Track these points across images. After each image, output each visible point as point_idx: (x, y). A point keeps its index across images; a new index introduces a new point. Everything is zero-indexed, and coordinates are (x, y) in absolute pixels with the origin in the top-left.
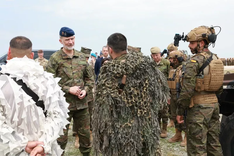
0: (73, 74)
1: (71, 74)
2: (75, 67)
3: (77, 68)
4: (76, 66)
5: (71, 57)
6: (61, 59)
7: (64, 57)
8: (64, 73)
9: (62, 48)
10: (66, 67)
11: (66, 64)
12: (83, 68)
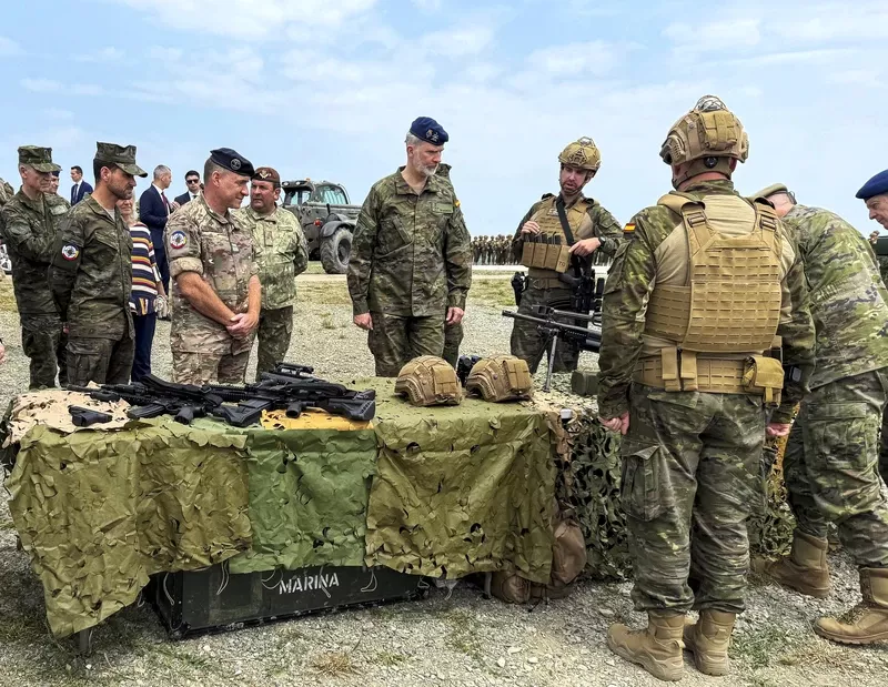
0: (415, 232)
1: (410, 234)
2: (422, 217)
3: (427, 220)
4: (425, 215)
5: (418, 192)
6: (392, 195)
7: (400, 191)
8: (395, 227)
9: (402, 169)
10: (401, 215)
11: (401, 209)
12: (443, 220)
